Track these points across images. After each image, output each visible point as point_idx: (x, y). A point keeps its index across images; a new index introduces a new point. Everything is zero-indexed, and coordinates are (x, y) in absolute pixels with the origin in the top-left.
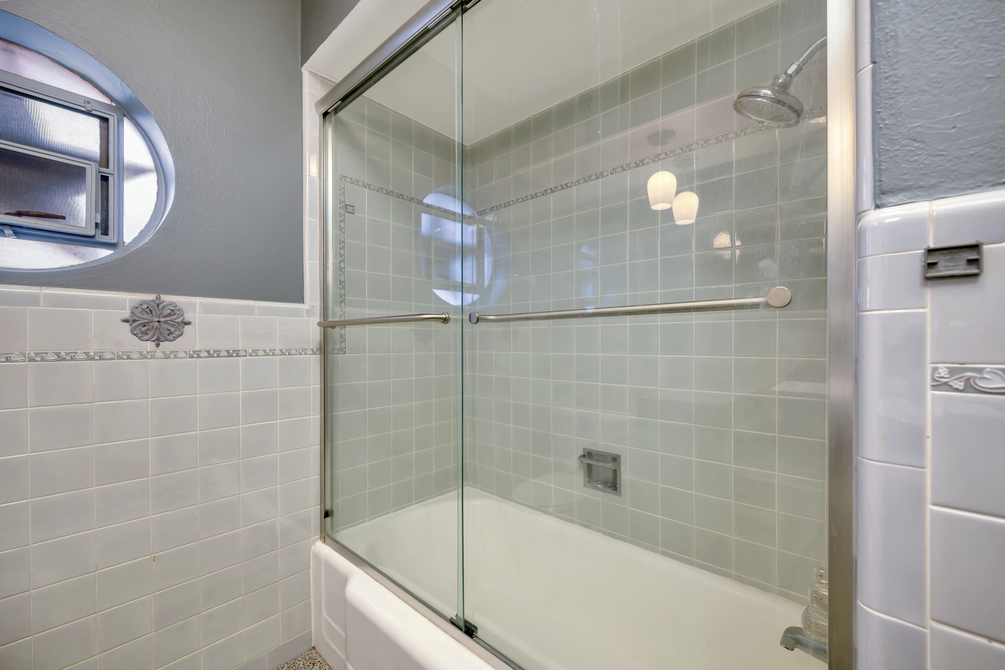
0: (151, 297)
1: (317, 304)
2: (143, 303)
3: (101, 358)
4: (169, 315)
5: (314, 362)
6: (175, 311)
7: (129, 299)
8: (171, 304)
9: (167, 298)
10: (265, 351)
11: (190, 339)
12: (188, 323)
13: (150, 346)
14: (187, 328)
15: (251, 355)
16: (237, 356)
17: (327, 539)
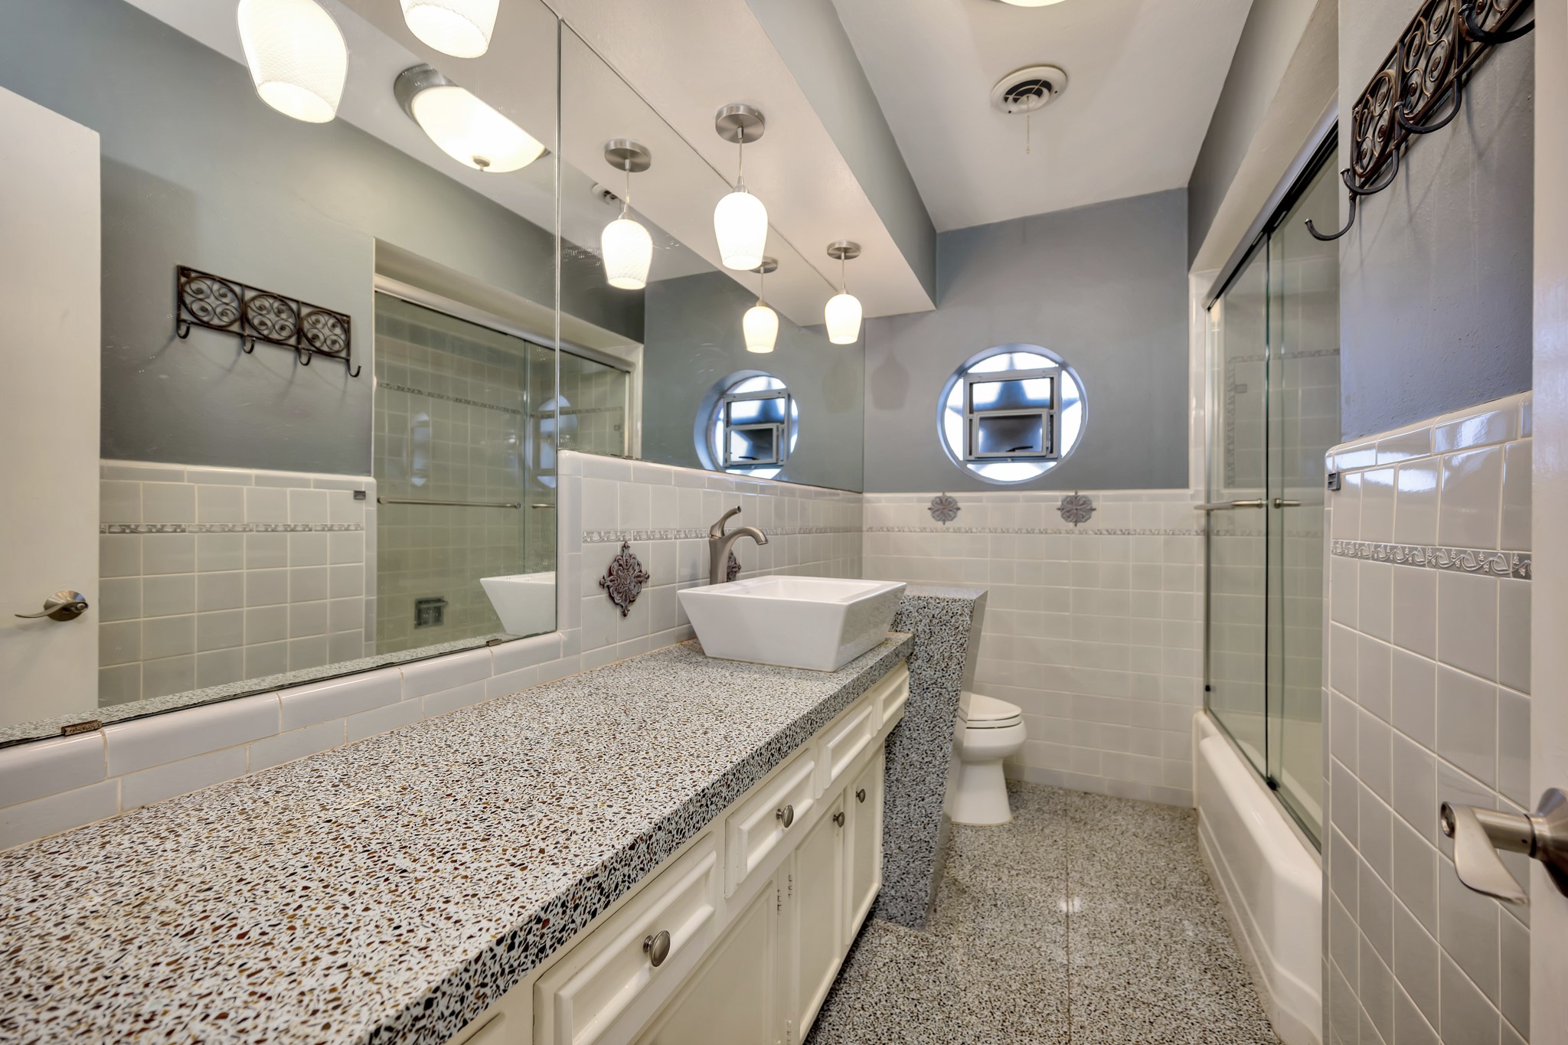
0: (1072, 493)
1: (1202, 488)
2: (1068, 497)
3: (1046, 533)
4: (1082, 504)
5: (1199, 541)
6: (1086, 501)
7: (1061, 494)
8: (1084, 497)
9: (1081, 493)
10: (1151, 531)
11: (1096, 521)
12: (1094, 510)
13: (1071, 525)
14: (1094, 513)
15: (1139, 534)
16: (1129, 534)
17: (1208, 712)
